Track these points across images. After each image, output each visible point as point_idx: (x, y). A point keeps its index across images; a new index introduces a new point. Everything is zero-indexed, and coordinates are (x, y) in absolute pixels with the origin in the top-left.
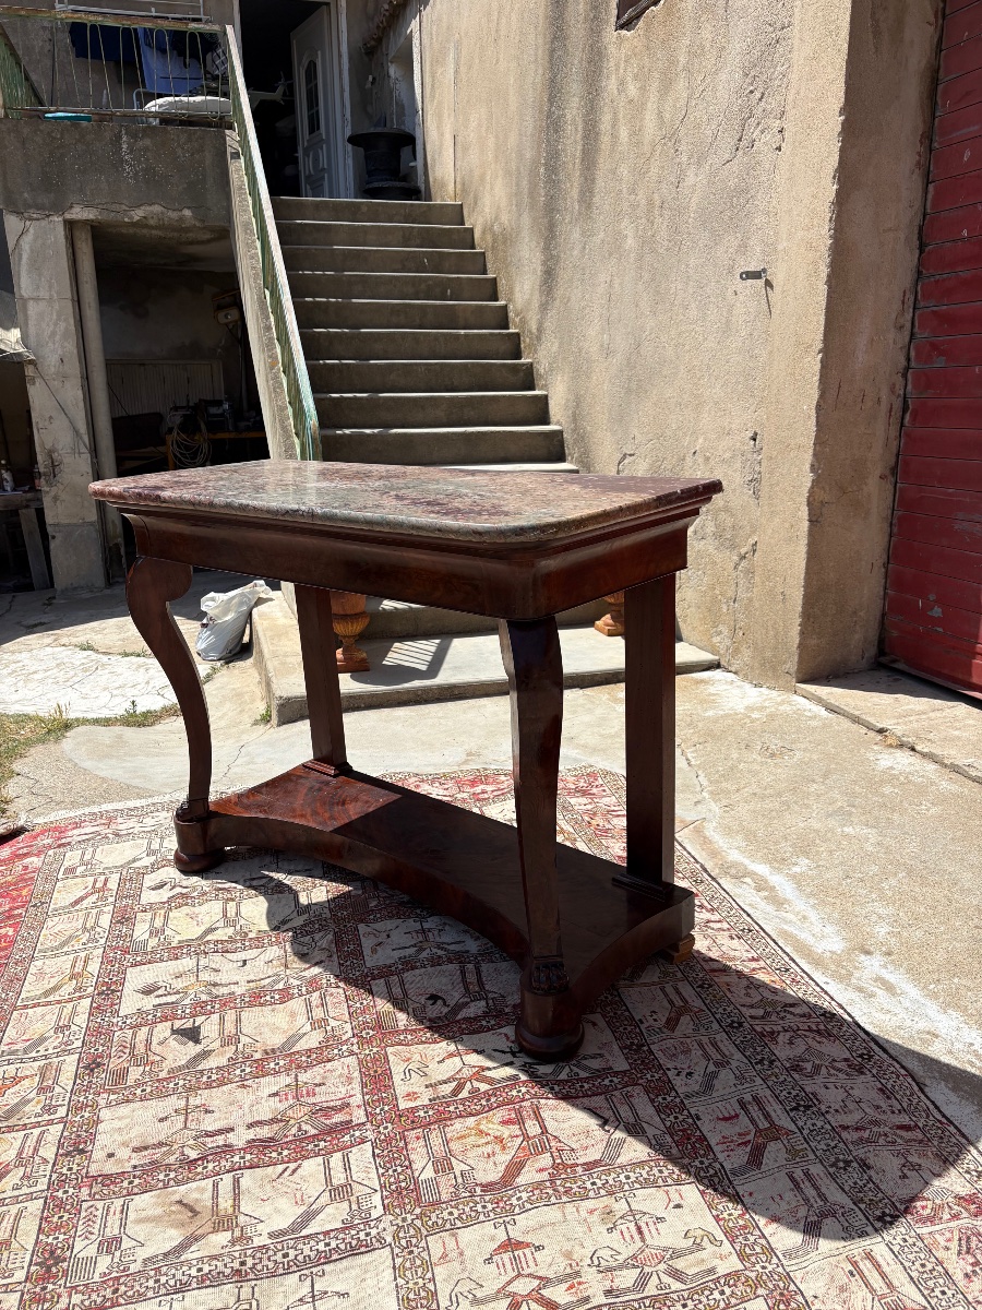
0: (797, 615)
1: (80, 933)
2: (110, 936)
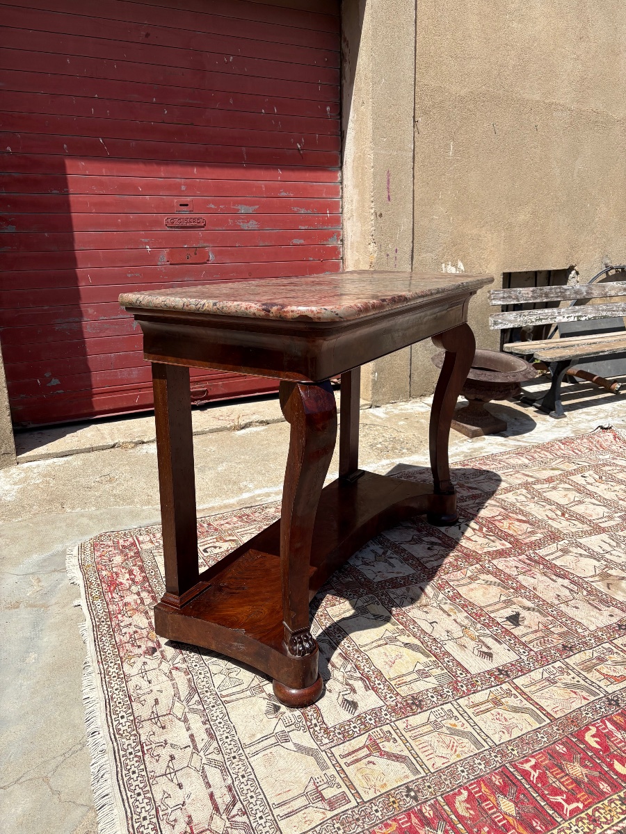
1: (444, 728)
2: (442, 703)
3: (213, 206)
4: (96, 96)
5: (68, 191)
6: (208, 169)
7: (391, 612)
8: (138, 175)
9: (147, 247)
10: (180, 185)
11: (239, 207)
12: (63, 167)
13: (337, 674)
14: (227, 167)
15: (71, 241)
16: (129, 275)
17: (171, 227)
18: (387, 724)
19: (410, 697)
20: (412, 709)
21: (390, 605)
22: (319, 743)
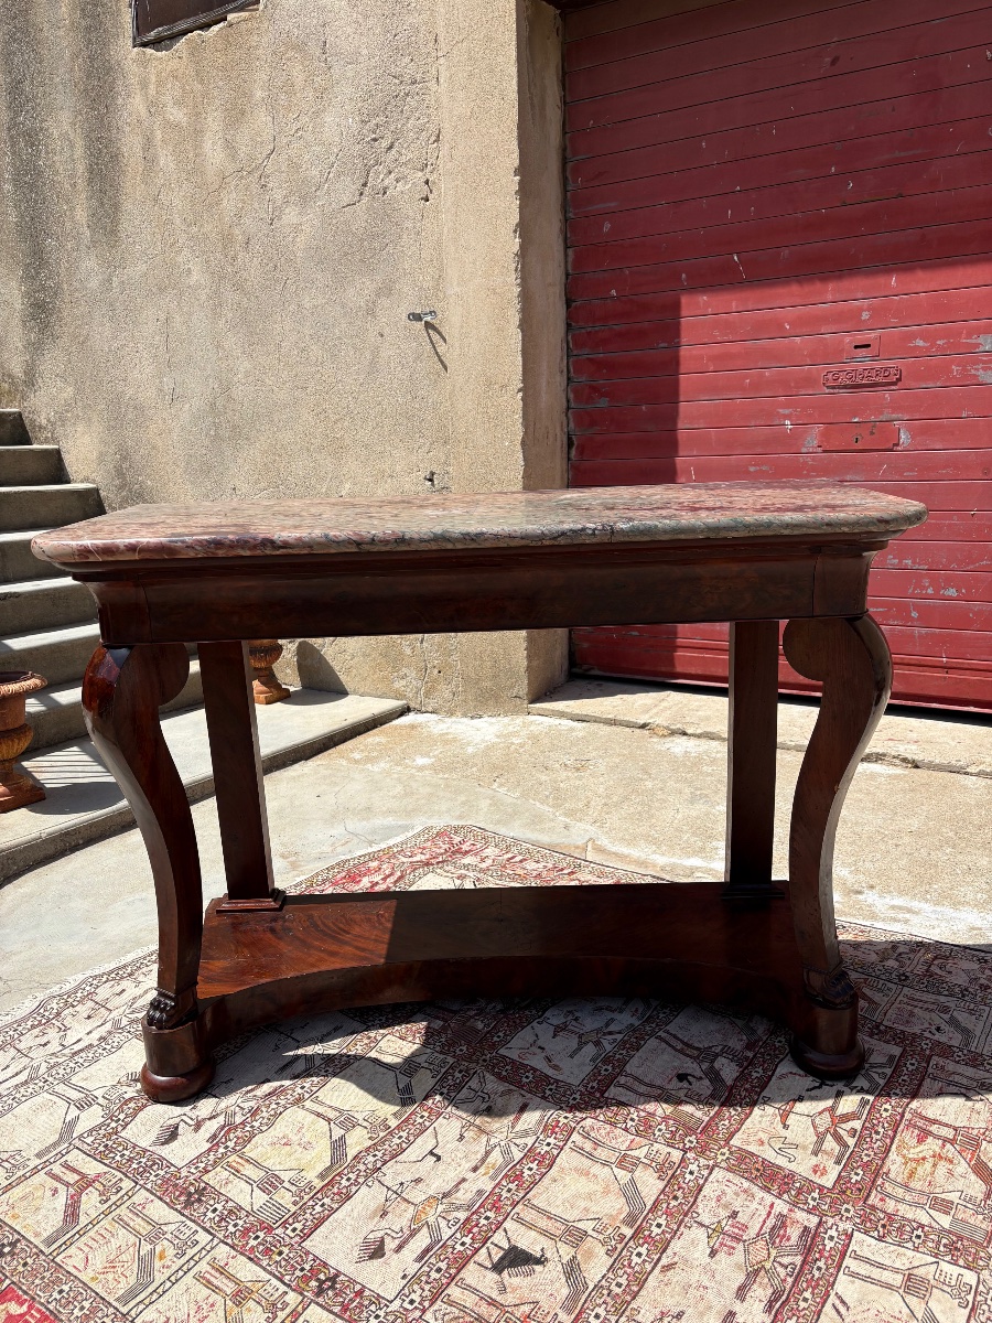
0: (522, 640)
1: (149, 1247)
2: (208, 1225)
3: (920, 343)
4: (738, 188)
5: (679, 342)
6: (920, 274)
7: (426, 1098)
8: (787, 304)
9: (787, 422)
10: (861, 310)
11: (981, 340)
12: (676, 306)
13: (231, 1100)
14: (963, 263)
15: (673, 417)
16: (752, 469)
17: (833, 387)
18: (137, 1183)
19: (203, 1185)
20: (179, 1196)
21: (445, 1091)
22: (85, 1135)
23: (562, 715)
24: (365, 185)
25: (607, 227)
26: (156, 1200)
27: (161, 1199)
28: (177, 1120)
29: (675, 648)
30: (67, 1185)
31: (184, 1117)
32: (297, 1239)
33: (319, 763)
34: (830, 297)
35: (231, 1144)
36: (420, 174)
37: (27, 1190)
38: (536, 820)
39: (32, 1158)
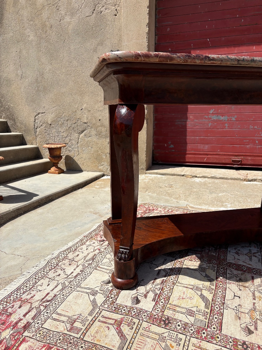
0: (144, 152)
1: (164, 344)
2: (181, 332)
4: (209, 20)
7: (217, 278)
8: (223, 54)
13: (149, 286)
18: (139, 319)
19: (167, 317)
20: (160, 323)
21: (221, 275)
22: (103, 304)
23: (157, 173)
24: (94, 10)
25: (168, 29)
26: (152, 325)
27: (154, 324)
28: (136, 295)
29: (186, 154)
30: (111, 324)
31: (138, 294)
32: (218, 331)
33: (86, 189)
34: (236, 52)
35: (163, 301)
36: (114, 7)
37: (96, 329)
38: (167, 201)
39: (88, 316)
